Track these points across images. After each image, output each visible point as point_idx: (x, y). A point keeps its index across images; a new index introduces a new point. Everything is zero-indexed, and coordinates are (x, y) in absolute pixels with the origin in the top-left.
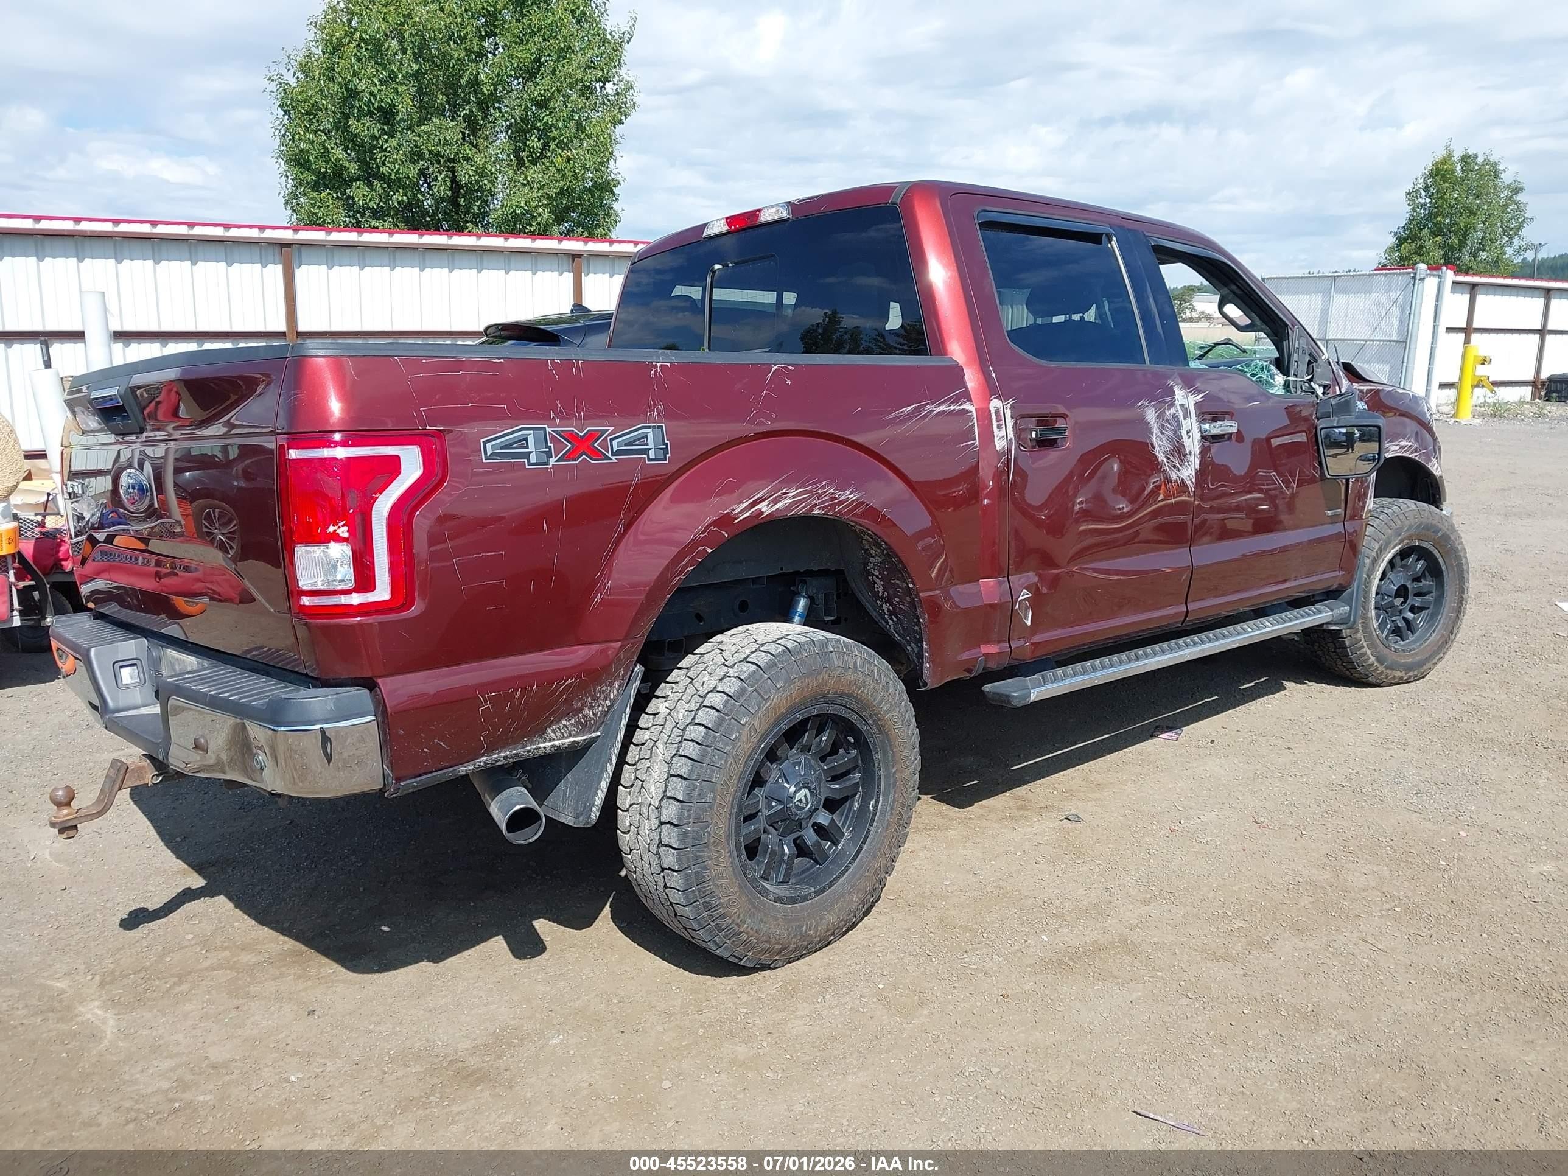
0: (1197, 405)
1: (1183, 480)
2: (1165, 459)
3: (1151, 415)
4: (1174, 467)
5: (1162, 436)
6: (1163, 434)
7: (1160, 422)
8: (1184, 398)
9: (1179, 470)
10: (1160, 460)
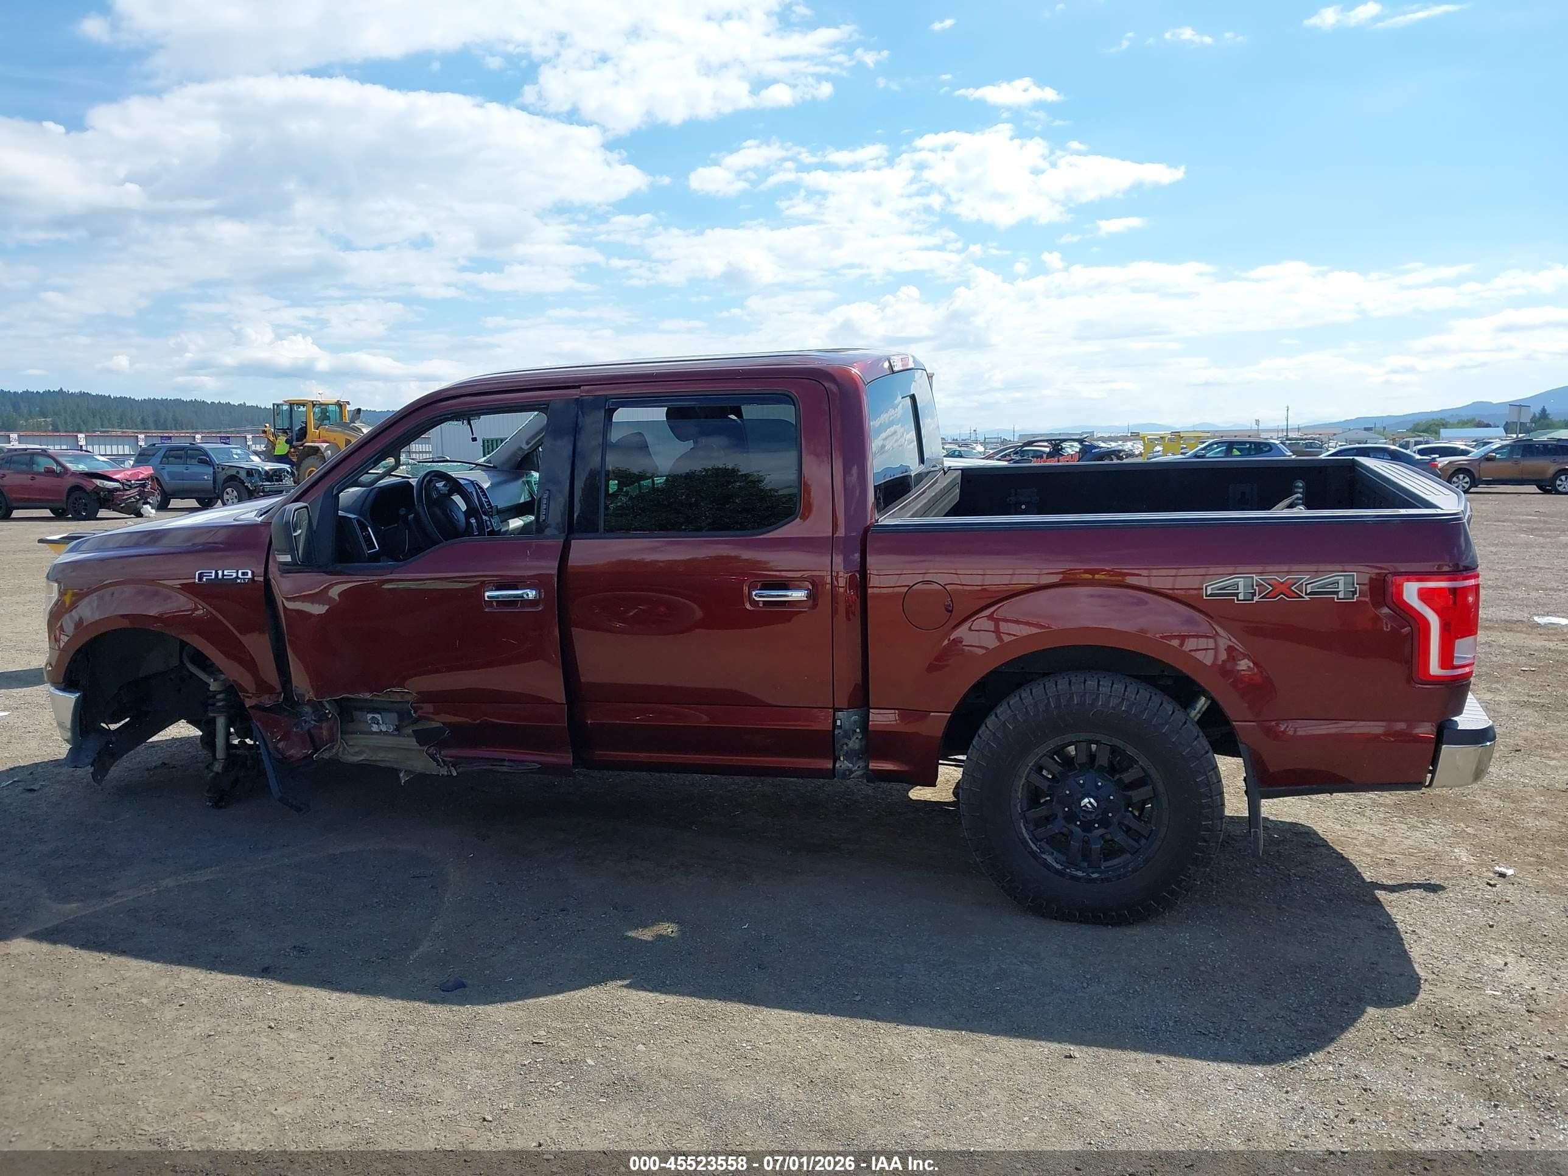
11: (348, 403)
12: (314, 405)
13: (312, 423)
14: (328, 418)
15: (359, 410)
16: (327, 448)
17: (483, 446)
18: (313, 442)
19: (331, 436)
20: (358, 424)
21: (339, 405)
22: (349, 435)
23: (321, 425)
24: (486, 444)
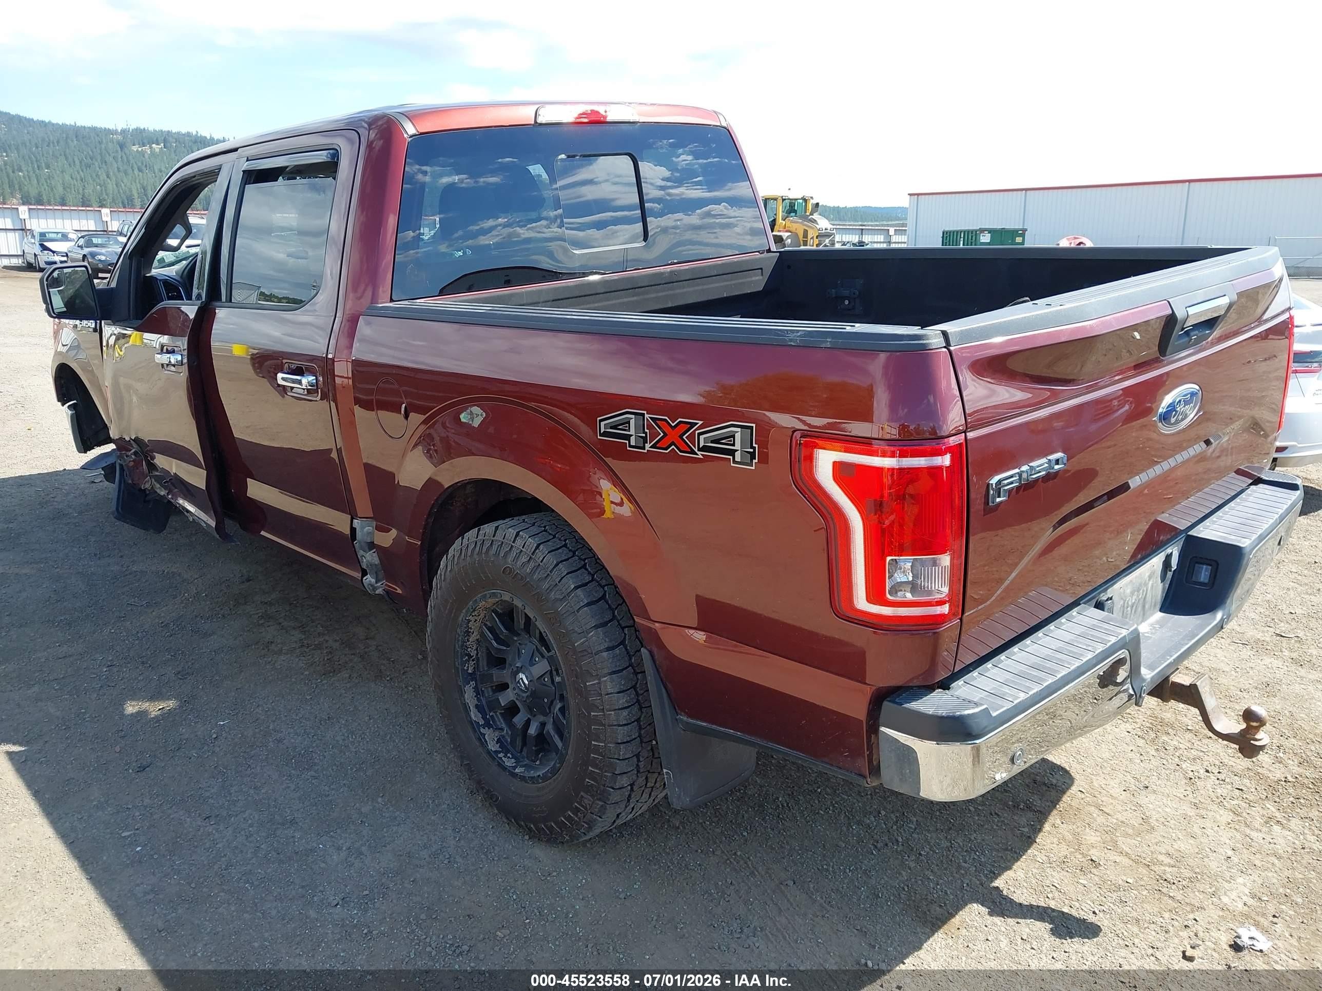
11: (812, 198)
12: (784, 200)
13: (780, 214)
14: (795, 212)
15: (817, 204)
16: (788, 237)
17: (943, 237)
18: (779, 231)
19: (794, 227)
20: (815, 216)
21: (805, 200)
22: (806, 225)
23: (787, 217)
24: (945, 236)
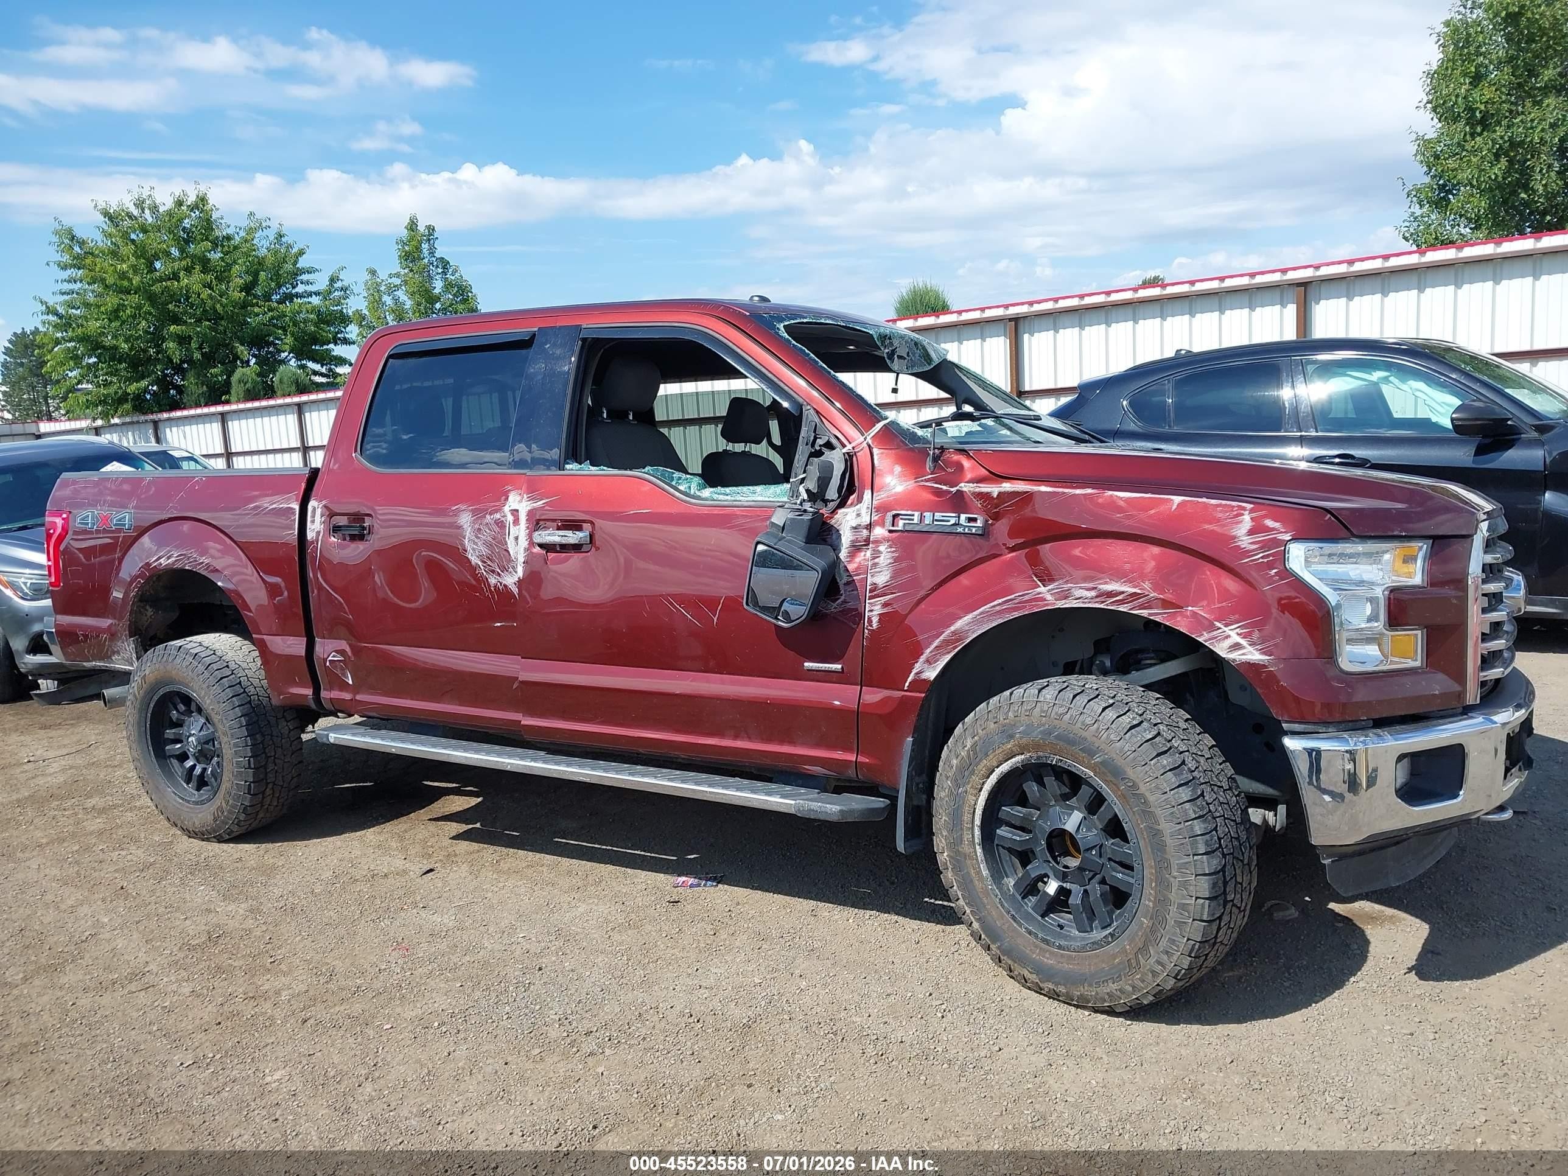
0: (531, 514)
1: (505, 586)
2: (480, 563)
3: (465, 519)
4: (493, 572)
5: (476, 540)
6: (478, 538)
7: (477, 526)
8: (518, 503)
9: (499, 575)
10: (473, 563)
